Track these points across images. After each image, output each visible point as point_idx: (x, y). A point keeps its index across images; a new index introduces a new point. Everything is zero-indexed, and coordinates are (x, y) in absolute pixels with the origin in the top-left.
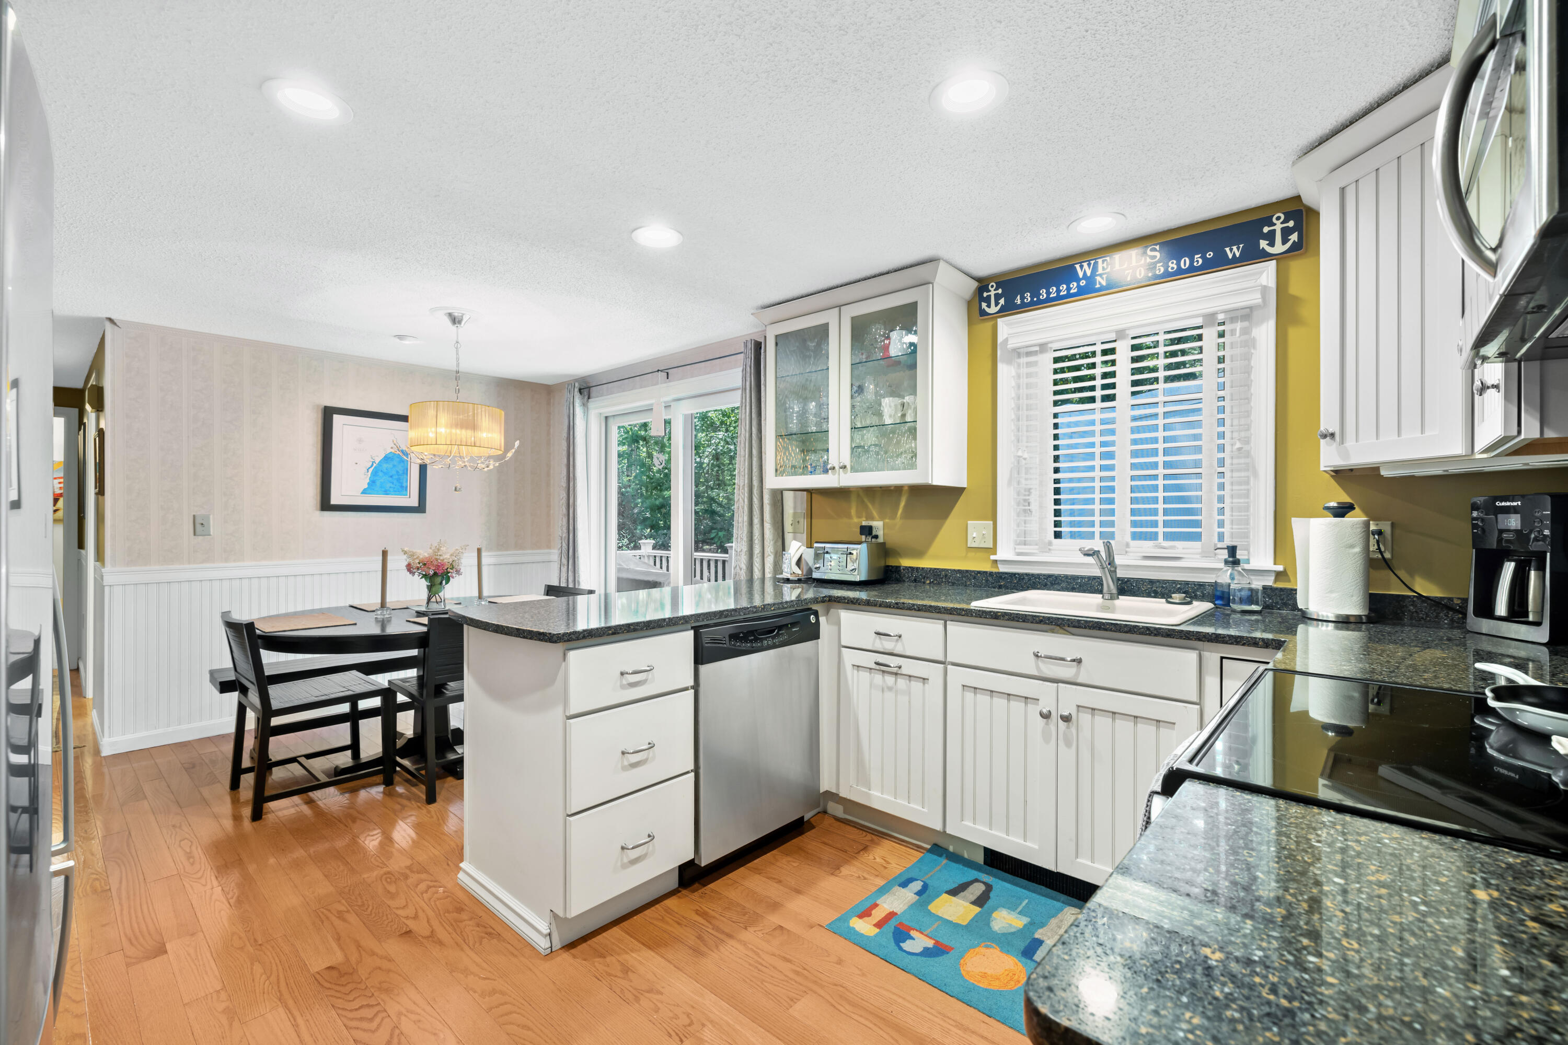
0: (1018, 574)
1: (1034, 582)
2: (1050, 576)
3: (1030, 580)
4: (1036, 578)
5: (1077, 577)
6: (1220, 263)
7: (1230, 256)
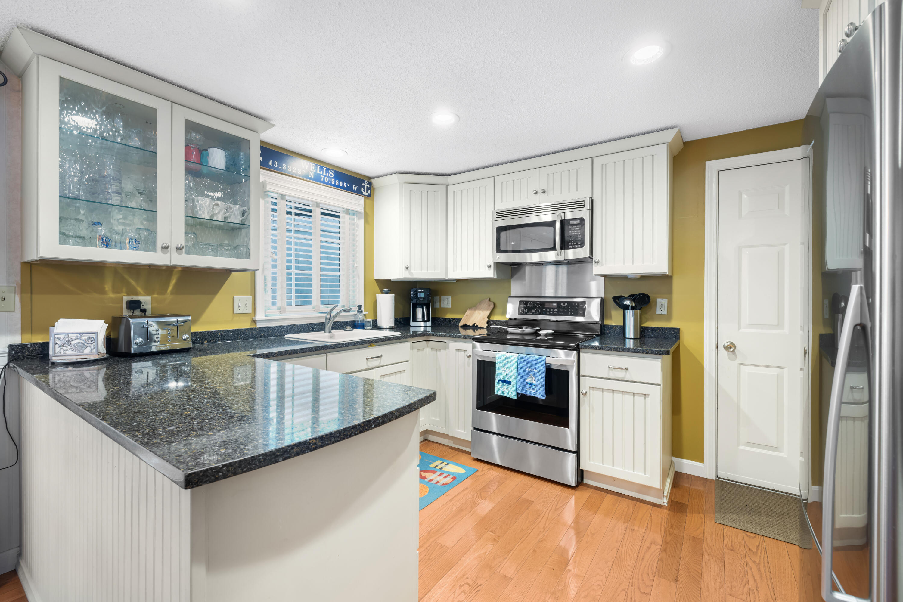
0: (272, 327)
1: (281, 331)
2: (289, 326)
3: (279, 330)
4: (282, 328)
5: (302, 325)
6: (349, 189)
7: (354, 189)
